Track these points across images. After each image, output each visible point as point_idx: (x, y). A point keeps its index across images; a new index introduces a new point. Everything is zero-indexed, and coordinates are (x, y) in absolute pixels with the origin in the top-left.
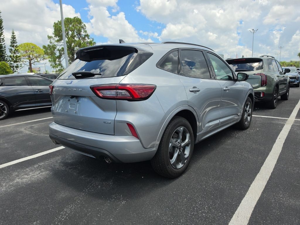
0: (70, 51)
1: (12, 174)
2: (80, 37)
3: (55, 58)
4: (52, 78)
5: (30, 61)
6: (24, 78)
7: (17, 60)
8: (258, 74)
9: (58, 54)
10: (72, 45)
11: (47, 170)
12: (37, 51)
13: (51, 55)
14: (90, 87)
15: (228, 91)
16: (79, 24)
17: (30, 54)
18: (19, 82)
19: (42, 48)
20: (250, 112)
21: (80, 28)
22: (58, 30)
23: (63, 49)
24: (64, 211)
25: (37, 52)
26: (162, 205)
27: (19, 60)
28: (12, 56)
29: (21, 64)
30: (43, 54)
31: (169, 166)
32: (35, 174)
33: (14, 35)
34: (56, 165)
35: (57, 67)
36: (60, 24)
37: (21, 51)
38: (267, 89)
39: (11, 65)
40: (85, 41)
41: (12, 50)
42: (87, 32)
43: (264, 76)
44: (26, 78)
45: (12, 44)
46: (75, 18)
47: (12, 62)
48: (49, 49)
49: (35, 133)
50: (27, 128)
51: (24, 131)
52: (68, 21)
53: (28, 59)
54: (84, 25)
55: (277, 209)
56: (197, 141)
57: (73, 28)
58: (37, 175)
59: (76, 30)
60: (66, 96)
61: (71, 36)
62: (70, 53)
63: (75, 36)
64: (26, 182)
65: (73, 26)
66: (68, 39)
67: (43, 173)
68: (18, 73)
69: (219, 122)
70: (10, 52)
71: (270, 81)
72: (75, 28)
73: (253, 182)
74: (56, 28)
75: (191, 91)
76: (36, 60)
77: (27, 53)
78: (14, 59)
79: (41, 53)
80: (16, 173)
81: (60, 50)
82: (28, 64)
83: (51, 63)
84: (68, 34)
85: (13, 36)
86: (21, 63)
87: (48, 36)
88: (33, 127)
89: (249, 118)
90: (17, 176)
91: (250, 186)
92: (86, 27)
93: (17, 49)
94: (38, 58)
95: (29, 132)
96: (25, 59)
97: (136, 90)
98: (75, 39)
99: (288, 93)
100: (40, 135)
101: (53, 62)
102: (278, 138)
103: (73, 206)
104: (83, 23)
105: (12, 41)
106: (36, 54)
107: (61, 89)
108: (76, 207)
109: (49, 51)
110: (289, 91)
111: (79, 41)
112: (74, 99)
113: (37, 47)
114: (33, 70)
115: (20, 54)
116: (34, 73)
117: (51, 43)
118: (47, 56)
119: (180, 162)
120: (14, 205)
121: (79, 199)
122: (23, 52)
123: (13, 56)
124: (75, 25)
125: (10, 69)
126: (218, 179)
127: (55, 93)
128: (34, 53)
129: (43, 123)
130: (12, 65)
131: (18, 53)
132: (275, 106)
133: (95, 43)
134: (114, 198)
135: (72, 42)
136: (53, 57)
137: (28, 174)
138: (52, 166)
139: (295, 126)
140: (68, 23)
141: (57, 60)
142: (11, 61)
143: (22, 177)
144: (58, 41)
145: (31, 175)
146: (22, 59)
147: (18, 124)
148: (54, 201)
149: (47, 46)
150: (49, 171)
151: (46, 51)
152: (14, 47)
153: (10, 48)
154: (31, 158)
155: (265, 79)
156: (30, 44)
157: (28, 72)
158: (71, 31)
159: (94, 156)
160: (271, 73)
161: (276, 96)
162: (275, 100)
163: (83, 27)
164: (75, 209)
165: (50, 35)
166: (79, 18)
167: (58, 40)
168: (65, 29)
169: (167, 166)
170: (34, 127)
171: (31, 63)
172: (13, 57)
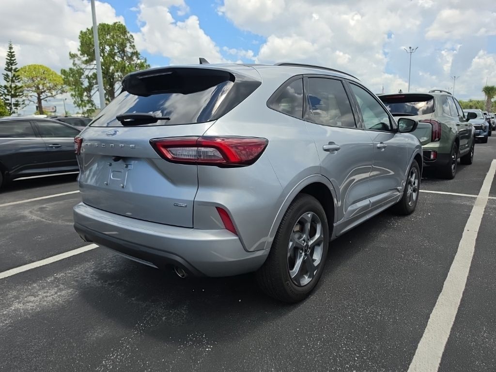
0: (107, 78)
1: (7, 295)
2: (124, 55)
3: (81, 91)
4: (76, 124)
5: (39, 94)
6: (28, 124)
7: (18, 94)
8: (426, 121)
9: (86, 84)
10: (110, 69)
11: (70, 287)
12: (52, 79)
13: (74, 85)
14: (150, 142)
15: (383, 149)
16: (122, 33)
17: (39, 84)
18: (20, 131)
19: (59, 74)
20: (416, 185)
21: (124, 41)
22: (87, 44)
23: (95, 76)
24: (101, 366)
25: (50, 80)
26: (278, 352)
27: (21, 94)
28: (8, 86)
29: (24, 101)
30: (62, 84)
31: (288, 282)
32: (48, 294)
33: (12, 51)
34: (85, 278)
35: (85, 106)
36: (90, 34)
37: (23, 78)
38: (441, 145)
39: (6, 102)
40: (132, 63)
41: (9, 76)
42: (136, 47)
43: (437, 124)
44: (32, 124)
45: (8, 66)
46: (115, 24)
47: (9, 97)
48: (71, 75)
49: (48, 219)
50: (33, 209)
51: (29, 215)
52: (105, 29)
53: (35, 92)
54: (131, 35)
55: (482, 361)
56: (333, 237)
57: (112, 40)
58: (52, 295)
59: (116, 45)
60: (105, 157)
61: (109, 54)
62: (107, 82)
63: (115, 54)
64: (32, 310)
65: (113, 37)
66: (103, 58)
67: (63, 292)
68: (19, 115)
69: (368, 202)
70: (5, 79)
71: (445, 132)
72: (115, 40)
73: (433, 309)
74: (83, 40)
75: (326, 150)
76: (49, 94)
77: (33, 81)
78: (11, 92)
79: (58, 83)
80: (15, 293)
81: (90, 77)
82: (36, 101)
83: (75, 100)
84: (103, 51)
85: (10, 52)
86: (24, 98)
87: (70, 53)
88: (44, 208)
89: (414, 195)
90: (17, 297)
91: (429, 317)
92: (133, 39)
93: (17, 74)
94: (53, 91)
95: (38, 218)
96: (31, 92)
97: (232, 147)
98: (116, 58)
99: (473, 153)
100: (56, 223)
101: (77, 96)
102: (466, 229)
103: (117, 355)
104: (129, 33)
105: (9, 61)
106: (49, 83)
107: (96, 144)
108: (123, 356)
109: (71, 79)
110: (473, 149)
111: (122, 62)
112: (120, 161)
113: (51, 72)
114: (43, 110)
115: (23, 83)
116: (45, 116)
117: (74, 64)
118: (67, 88)
119: (306, 274)
120: (11, 354)
121: (129, 342)
122: (27, 79)
123: (11, 87)
124: (115, 36)
125: (4, 108)
126: (373, 304)
127: (84, 150)
128: (45, 82)
129: (61, 202)
130: (8, 102)
131: (19, 82)
132: (453, 174)
133: (149, 66)
134: (191, 340)
135: (110, 64)
136: (78, 88)
137: (36, 294)
138: (79, 279)
139: (490, 208)
140: (104, 33)
141: (85, 94)
142: (6, 95)
143: (26, 299)
144: (87, 62)
145: (41, 296)
146: (25, 92)
147: (18, 202)
148: (83, 345)
149: (67, 70)
150: (74, 289)
151: (67, 78)
152: (12, 71)
153: (6, 72)
154: (42, 265)
155: (437, 129)
156: (40, 67)
157: (35, 114)
158: (109, 45)
159: (154, 264)
160: (446, 120)
161: (454, 158)
162: (453, 164)
163: (129, 40)
164: (121, 360)
165: (73, 52)
166: (122, 25)
167: (86, 60)
168: (99, 42)
169: (285, 282)
170: (47, 208)
171: (41, 98)
172: (9, 88)
